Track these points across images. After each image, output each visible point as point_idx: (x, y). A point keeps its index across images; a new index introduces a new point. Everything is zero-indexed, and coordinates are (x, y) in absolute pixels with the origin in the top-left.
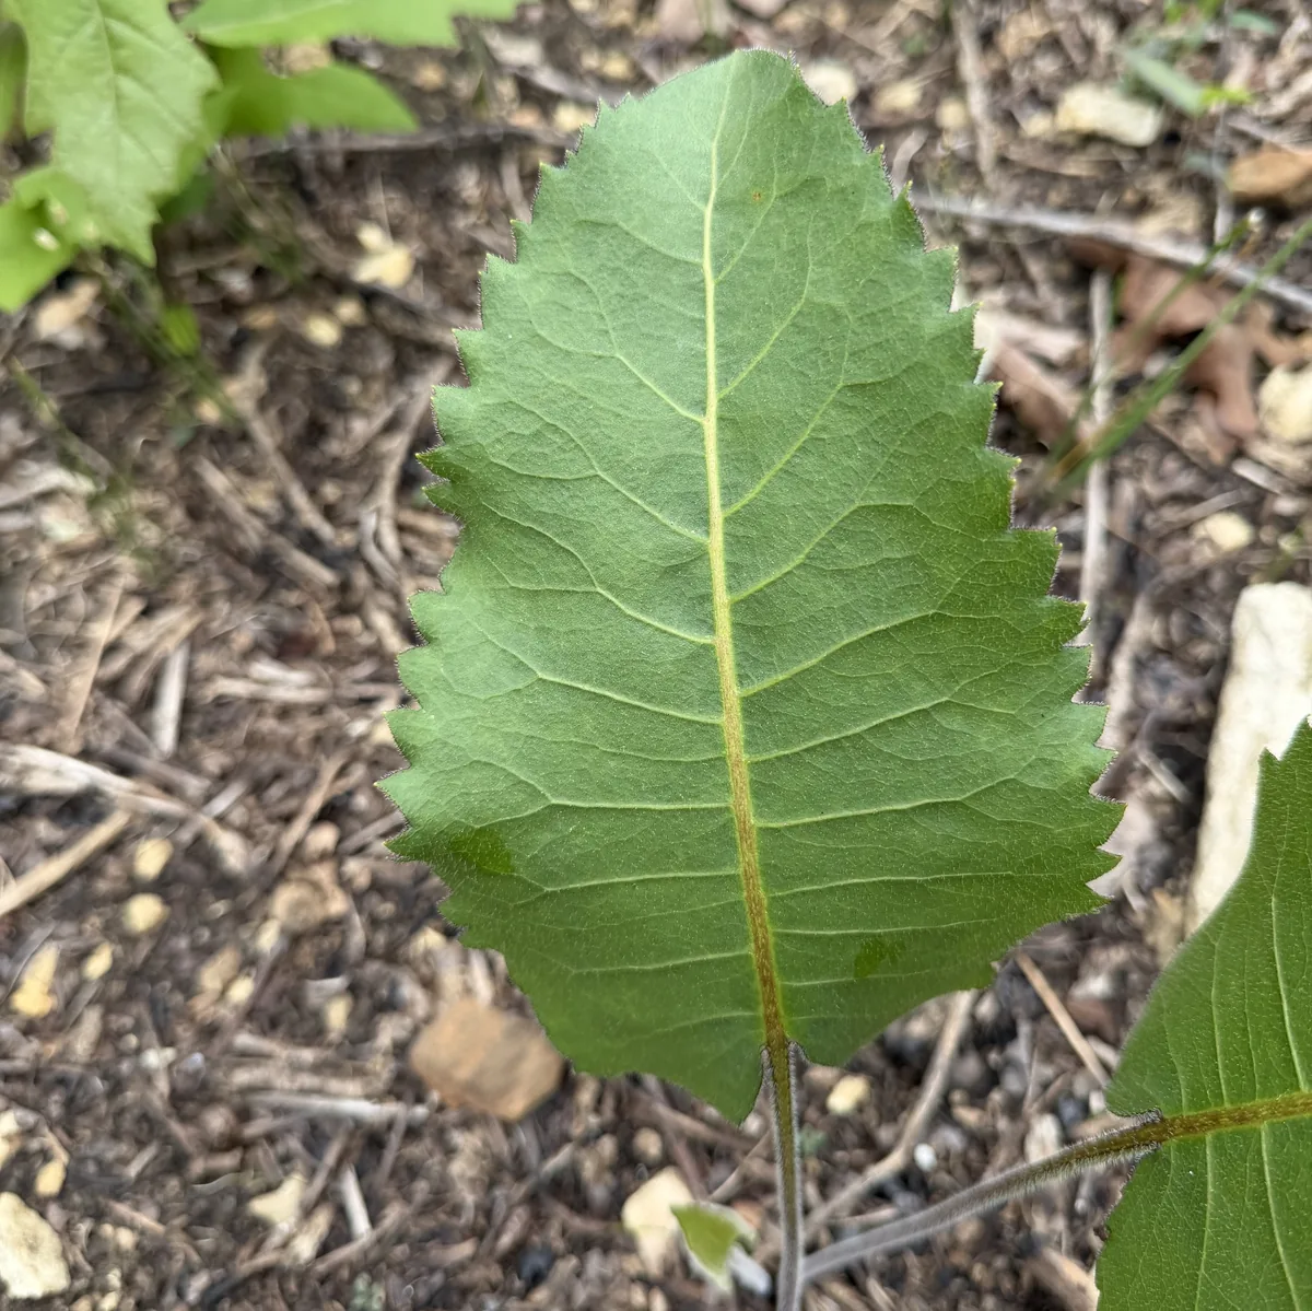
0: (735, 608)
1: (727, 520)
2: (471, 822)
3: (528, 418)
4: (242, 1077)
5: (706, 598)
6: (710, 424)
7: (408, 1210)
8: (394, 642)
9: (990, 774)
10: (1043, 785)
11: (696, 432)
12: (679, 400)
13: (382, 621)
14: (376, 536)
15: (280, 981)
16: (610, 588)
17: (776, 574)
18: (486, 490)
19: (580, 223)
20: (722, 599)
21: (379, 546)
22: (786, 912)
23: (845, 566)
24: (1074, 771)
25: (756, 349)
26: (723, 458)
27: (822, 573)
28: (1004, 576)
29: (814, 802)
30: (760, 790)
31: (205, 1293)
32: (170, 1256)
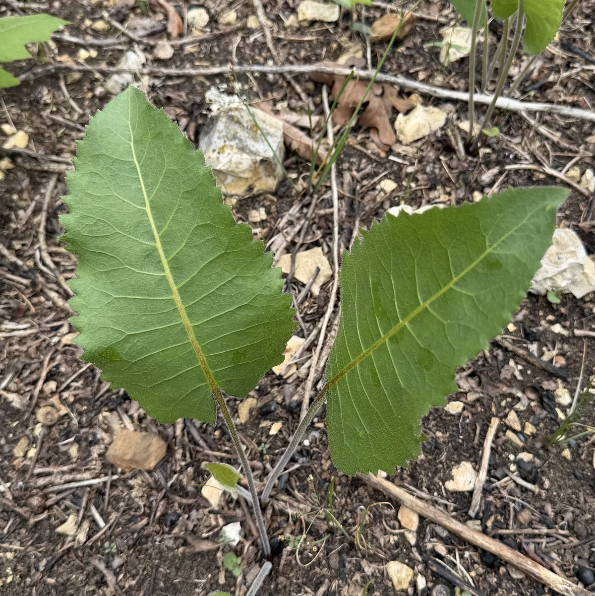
0: (169, 263)
1: (160, 237)
2: (103, 346)
3: (91, 219)
4: (41, 482)
5: (160, 262)
6: (148, 209)
7: (118, 515)
8: (60, 302)
9: (253, 294)
10: (268, 294)
11: (144, 213)
12: (137, 204)
13: (53, 295)
14: (41, 259)
15: (46, 445)
16: (130, 265)
17: (178, 250)
18: (83, 244)
19: (92, 156)
20: (165, 261)
21: (44, 264)
22: (206, 349)
23: (197, 244)
24: (276, 287)
25: (156, 185)
26: (154, 219)
27: (191, 247)
28: (239, 238)
29: (206, 314)
30: (190, 315)
31: (46, 565)
32: (29, 558)
